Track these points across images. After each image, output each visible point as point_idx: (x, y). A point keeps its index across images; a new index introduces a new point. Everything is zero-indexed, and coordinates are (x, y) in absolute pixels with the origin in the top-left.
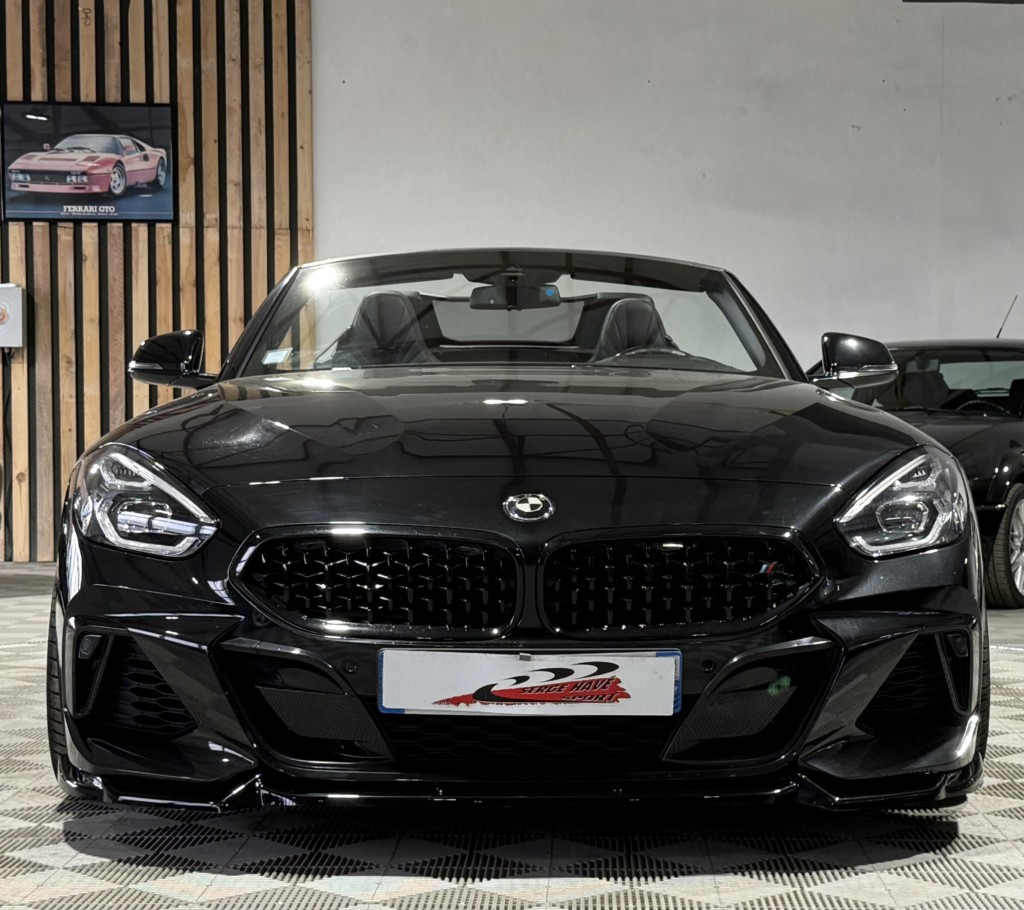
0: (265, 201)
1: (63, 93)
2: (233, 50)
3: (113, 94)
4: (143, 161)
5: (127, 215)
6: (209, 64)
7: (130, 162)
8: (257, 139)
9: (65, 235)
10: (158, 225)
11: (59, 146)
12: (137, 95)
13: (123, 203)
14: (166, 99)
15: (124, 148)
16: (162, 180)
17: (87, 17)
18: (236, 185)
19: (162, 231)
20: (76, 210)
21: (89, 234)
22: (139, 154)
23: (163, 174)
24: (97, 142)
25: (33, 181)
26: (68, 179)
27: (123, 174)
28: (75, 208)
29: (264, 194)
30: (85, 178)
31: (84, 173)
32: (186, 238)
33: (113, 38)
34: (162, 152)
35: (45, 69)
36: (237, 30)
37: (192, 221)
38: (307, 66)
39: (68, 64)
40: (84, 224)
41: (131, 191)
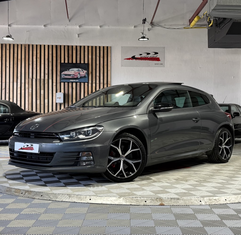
0: (103, 79)
1: (70, 62)
2: (98, 55)
3: (78, 62)
4: (83, 73)
5: (80, 81)
6: (94, 57)
7: (81, 73)
8: (101, 69)
9: (70, 85)
10: (85, 83)
11: (69, 70)
12: (82, 62)
13: (80, 79)
14: (87, 63)
15: (80, 71)
16: (86, 76)
17: (74, 49)
18: (98, 76)
19: (86, 84)
20: (72, 81)
21: (74, 84)
22: (82, 71)
23: (86, 75)
24: (76, 69)
25: (65, 76)
26: (71, 75)
27: (80, 75)
28: (72, 80)
29: (103, 78)
30: (74, 75)
31: (73, 75)
32: (90, 85)
33: (79, 53)
34: (86, 71)
35: (67, 58)
36: (99, 51)
37: (91, 82)
38: (110, 57)
39: (71, 57)
40: (73, 83)
41: (81, 77)
